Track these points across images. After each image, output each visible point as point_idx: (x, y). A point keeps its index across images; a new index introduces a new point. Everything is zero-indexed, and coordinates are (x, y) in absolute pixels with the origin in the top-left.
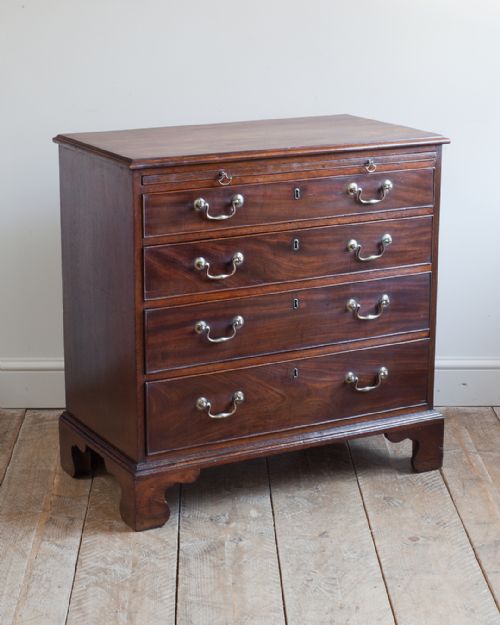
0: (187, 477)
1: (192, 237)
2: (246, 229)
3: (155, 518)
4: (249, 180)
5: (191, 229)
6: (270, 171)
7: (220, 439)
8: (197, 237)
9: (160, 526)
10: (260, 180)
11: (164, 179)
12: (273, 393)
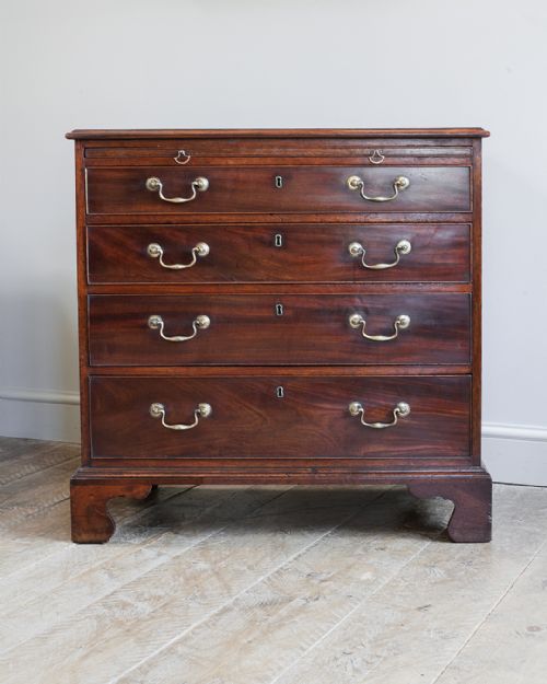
0: (135, 491)
1: (145, 219)
2: (213, 217)
3: (95, 531)
4: (217, 161)
5: (144, 210)
6: (243, 153)
7: (182, 455)
8: (152, 219)
9: (100, 543)
10: (231, 162)
11: (111, 153)
12: (251, 412)
